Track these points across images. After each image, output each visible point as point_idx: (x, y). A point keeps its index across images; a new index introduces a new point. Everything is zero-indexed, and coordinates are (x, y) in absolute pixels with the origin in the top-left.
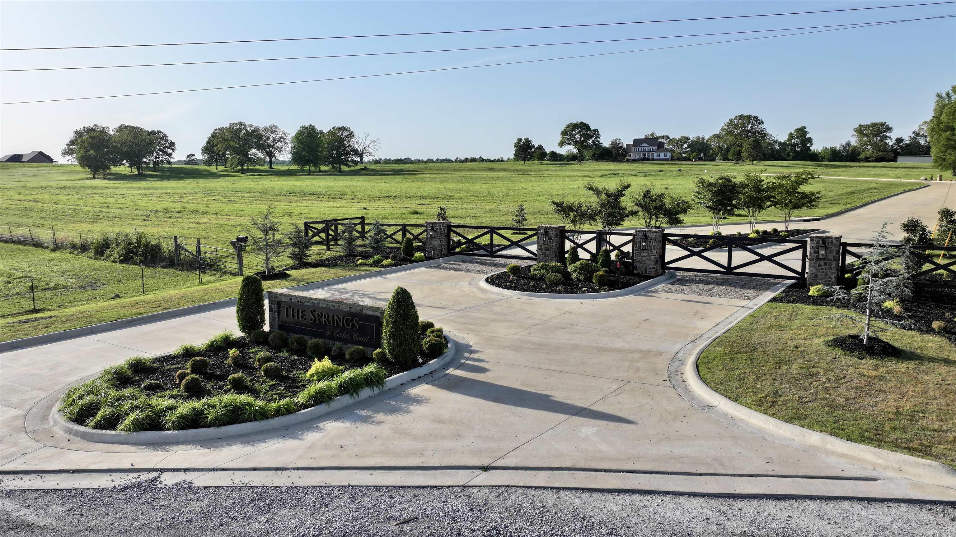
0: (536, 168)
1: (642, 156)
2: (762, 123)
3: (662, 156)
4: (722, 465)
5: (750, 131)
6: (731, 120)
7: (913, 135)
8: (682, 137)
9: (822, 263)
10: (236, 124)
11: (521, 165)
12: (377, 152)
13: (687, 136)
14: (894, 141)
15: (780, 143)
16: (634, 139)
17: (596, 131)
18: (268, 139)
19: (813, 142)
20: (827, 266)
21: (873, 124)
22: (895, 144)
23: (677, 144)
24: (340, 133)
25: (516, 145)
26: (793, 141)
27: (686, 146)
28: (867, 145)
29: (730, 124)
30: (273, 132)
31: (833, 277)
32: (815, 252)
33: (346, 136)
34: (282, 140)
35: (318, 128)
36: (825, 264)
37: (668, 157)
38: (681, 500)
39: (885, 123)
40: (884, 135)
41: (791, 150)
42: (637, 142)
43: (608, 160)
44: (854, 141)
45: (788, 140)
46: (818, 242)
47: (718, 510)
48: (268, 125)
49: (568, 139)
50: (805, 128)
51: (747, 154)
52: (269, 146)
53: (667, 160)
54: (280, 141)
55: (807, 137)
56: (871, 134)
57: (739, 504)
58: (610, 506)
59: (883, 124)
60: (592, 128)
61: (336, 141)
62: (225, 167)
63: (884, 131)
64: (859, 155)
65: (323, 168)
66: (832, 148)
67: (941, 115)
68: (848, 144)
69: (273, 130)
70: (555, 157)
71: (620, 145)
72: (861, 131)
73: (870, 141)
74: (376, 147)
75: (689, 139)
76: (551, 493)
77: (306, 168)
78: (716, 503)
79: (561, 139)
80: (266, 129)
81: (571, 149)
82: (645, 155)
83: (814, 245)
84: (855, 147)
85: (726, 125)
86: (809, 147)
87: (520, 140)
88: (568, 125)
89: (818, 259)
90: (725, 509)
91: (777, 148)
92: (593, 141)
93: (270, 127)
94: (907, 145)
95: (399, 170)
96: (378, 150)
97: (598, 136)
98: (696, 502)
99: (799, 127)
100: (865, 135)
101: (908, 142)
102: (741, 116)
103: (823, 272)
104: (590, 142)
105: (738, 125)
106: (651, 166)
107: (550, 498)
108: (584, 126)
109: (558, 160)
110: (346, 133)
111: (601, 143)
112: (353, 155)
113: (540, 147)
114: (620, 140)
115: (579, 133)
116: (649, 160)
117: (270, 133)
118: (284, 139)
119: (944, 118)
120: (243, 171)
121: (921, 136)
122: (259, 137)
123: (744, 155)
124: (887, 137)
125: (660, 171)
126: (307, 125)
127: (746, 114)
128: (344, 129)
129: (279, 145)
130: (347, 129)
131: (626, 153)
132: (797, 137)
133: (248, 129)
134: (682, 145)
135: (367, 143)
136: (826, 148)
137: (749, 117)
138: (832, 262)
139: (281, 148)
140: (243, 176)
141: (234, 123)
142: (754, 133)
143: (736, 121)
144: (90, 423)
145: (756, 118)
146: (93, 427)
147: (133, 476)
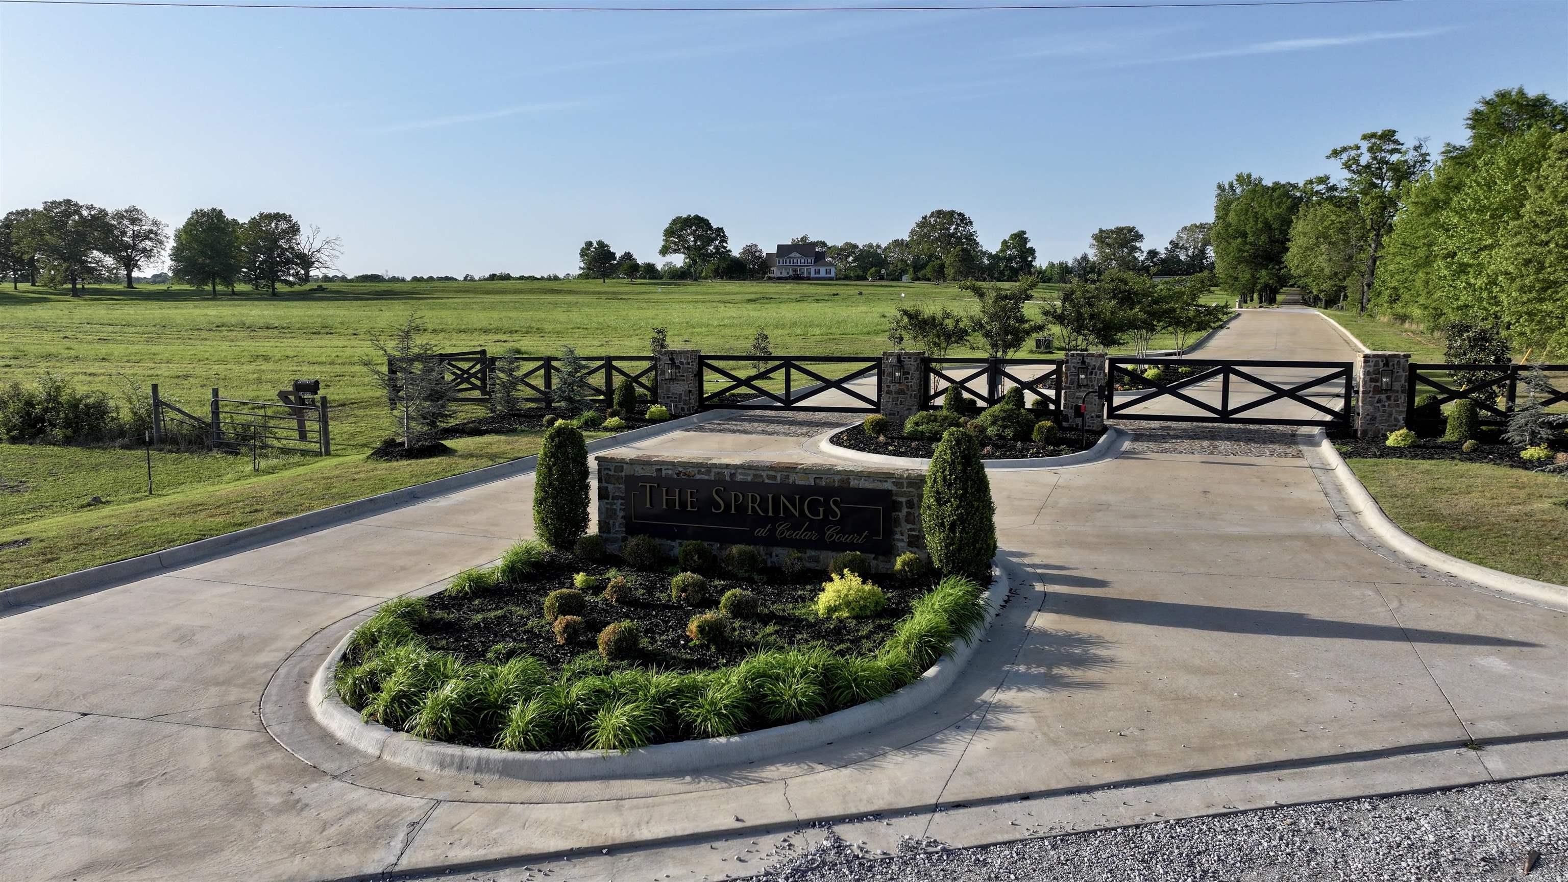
0: (627, 289)
1: (791, 273)
2: (971, 223)
3: (823, 273)
5: (953, 235)
6: (925, 218)
7: (1169, 247)
8: (847, 244)
9: (1383, 397)
10: (60, 203)
11: (598, 285)
12: (335, 260)
13: (853, 242)
14: (1145, 254)
15: (990, 256)
16: (779, 246)
17: (720, 230)
18: (124, 233)
19: (1036, 254)
20: (1392, 402)
21: (1117, 228)
22: (1147, 259)
23: (839, 254)
24: (273, 225)
25: (583, 253)
26: (1009, 252)
27: (851, 259)
28: (1112, 259)
29: (924, 223)
30: (134, 221)
31: (1401, 418)
32: (1372, 380)
33: (283, 231)
34: (152, 236)
35: (229, 215)
36: (1389, 398)
37: (833, 275)
39: (1134, 228)
40: (1132, 246)
41: (1006, 266)
42: (783, 250)
43: (739, 279)
44: (1092, 255)
45: (1002, 251)
46: (1376, 364)
48: (123, 207)
49: (675, 243)
50: (1024, 233)
51: (953, 271)
52: (127, 247)
53: (831, 279)
54: (147, 238)
55: (1028, 246)
56: (1117, 243)
59: (1131, 230)
60: (715, 226)
61: (264, 239)
62: (33, 285)
63: (1133, 240)
64: (1100, 274)
65: (240, 287)
66: (1061, 264)
67: (1227, 215)
68: (1085, 258)
69: (133, 215)
70: (650, 270)
71: (757, 254)
72: (1101, 238)
73: (1114, 255)
74: (334, 252)
75: (856, 246)
77: (208, 288)
79: (663, 243)
80: (119, 216)
81: (678, 260)
82: (795, 271)
83: (1371, 370)
84: (1094, 262)
85: (918, 225)
86: (1031, 261)
87: (589, 244)
88: (674, 220)
89: (1378, 390)
91: (986, 262)
92: (717, 247)
93: (126, 211)
94: (1163, 261)
95: (385, 291)
96: (337, 257)
97: (724, 239)
99: (1015, 231)
100: (1109, 245)
101: (1163, 256)
102: (939, 213)
103: (1384, 411)
104: (711, 248)
105: (934, 226)
106: (812, 287)
108: (700, 222)
109: (656, 278)
110: (283, 225)
111: (730, 251)
112: (297, 264)
113: (628, 256)
114: (756, 246)
115: (693, 233)
116: (803, 279)
117: (126, 222)
118: (156, 234)
119: (1232, 218)
120: (76, 293)
121: (1181, 248)
122: (108, 229)
123: (949, 271)
124: (1137, 248)
125: (834, 295)
126: (207, 208)
127: (947, 208)
128: (278, 217)
129: (148, 244)
130: (286, 217)
131: (767, 267)
132: (1014, 247)
133: (85, 213)
134: (847, 257)
135: (316, 246)
136: (1053, 265)
137: (952, 213)
138: (1399, 394)
139: (151, 250)
140: (77, 301)
141: (54, 203)
142: (959, 238)
143: (932, 220)
144: (508, 736)
145: (961, 215)
146: (528, 747)
147: (768, 843)
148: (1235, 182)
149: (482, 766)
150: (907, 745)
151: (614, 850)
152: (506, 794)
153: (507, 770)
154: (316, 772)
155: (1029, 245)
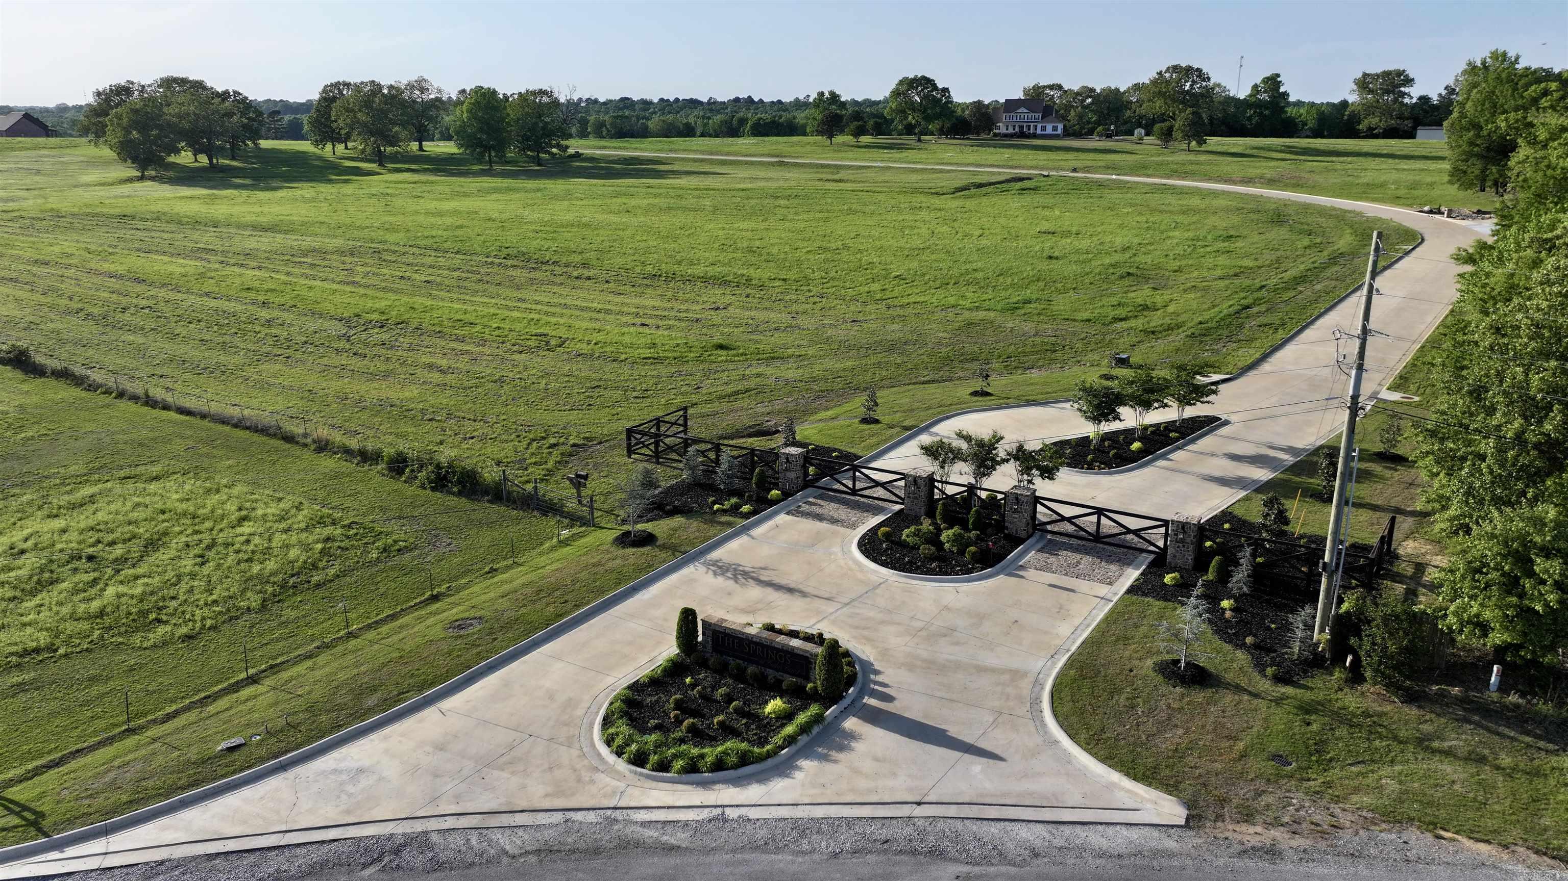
1: (1017, 130)
2: (1209, 77)
3: (1049, 130)
4: (1057, 799)
6: (1160, 73)
7: (1444, 93)
8: (1084, 87)
13: (1090, 86)
14: (1414, 100)
15: (1237, 102)
17: (945, 90)
20: (1185, 549)
21: (1384, 72)
22: (1416, 106)
24: (537, 100)
26: (1259, 98)
27: (1088, 101)
28: (1373, 107)
31: (1190, 558)
32: (1175, 534)
36: (1183, 546)
37: (1059, 131)
38: (1031, 825)
39: (1404, 71)
40: (1400, 91)
41: (1253, 113)
42: (1011, 103)
44: (1353, 99)
45: (1251, 96)
47: (1050, 832)
48: (414, 78)
50: (1278, 75)
51: (1181, 135)
53: (1057, 138)
56: (1382, 88)
57: (1062, 827)
58: (993, 830)
59: (1400, 73)
60: (940, 86)
63: (1402, 85)
64: (1359, 123)
68: (1344, 101)
72: (1364, 82)
73: (1377, 101)
76: (959, 821)
78: (1050, 827)
80: (411, 87)
82: (1021, 127)
83: (1175, 528)
84: (1354, 109)
86: (1283, 107)
88: (901, 82)
89: (1177, 541)
90: (1054, 831)
94: (1434, 108)
97: (949, 99)
98: (1040, 827)
99: (1269, 74)
100: (1371, 91)
101: (1436, 103)
102: (1175, 68)
103: (1181, 553)
106: (1031, 155)
107: (959, 825)
108: (927, 82)
112: (557, 136)
115: (918, 95)
116: (1028, 137)
117: (417, 92)
121: (1457, 94)
123: (1177, 134)
124: (1405, 94)
127: (1183, 65)
131: (992, 121)
132: (1265, 92)
137: (1189, 69)
138: (1190, 545)
142: (1196, 95)
143: (1167, 75)
144: (648, 766)
145: (1199, 70)
146: (653, 770)
147: (707, 810)
148: (1488, 60)
149: (641, 774)
150: (760, 781)
151: (669, 808)
152: (646, 785)
153: (648, 777)
154: (596, 769)
155: (1282, 90)
